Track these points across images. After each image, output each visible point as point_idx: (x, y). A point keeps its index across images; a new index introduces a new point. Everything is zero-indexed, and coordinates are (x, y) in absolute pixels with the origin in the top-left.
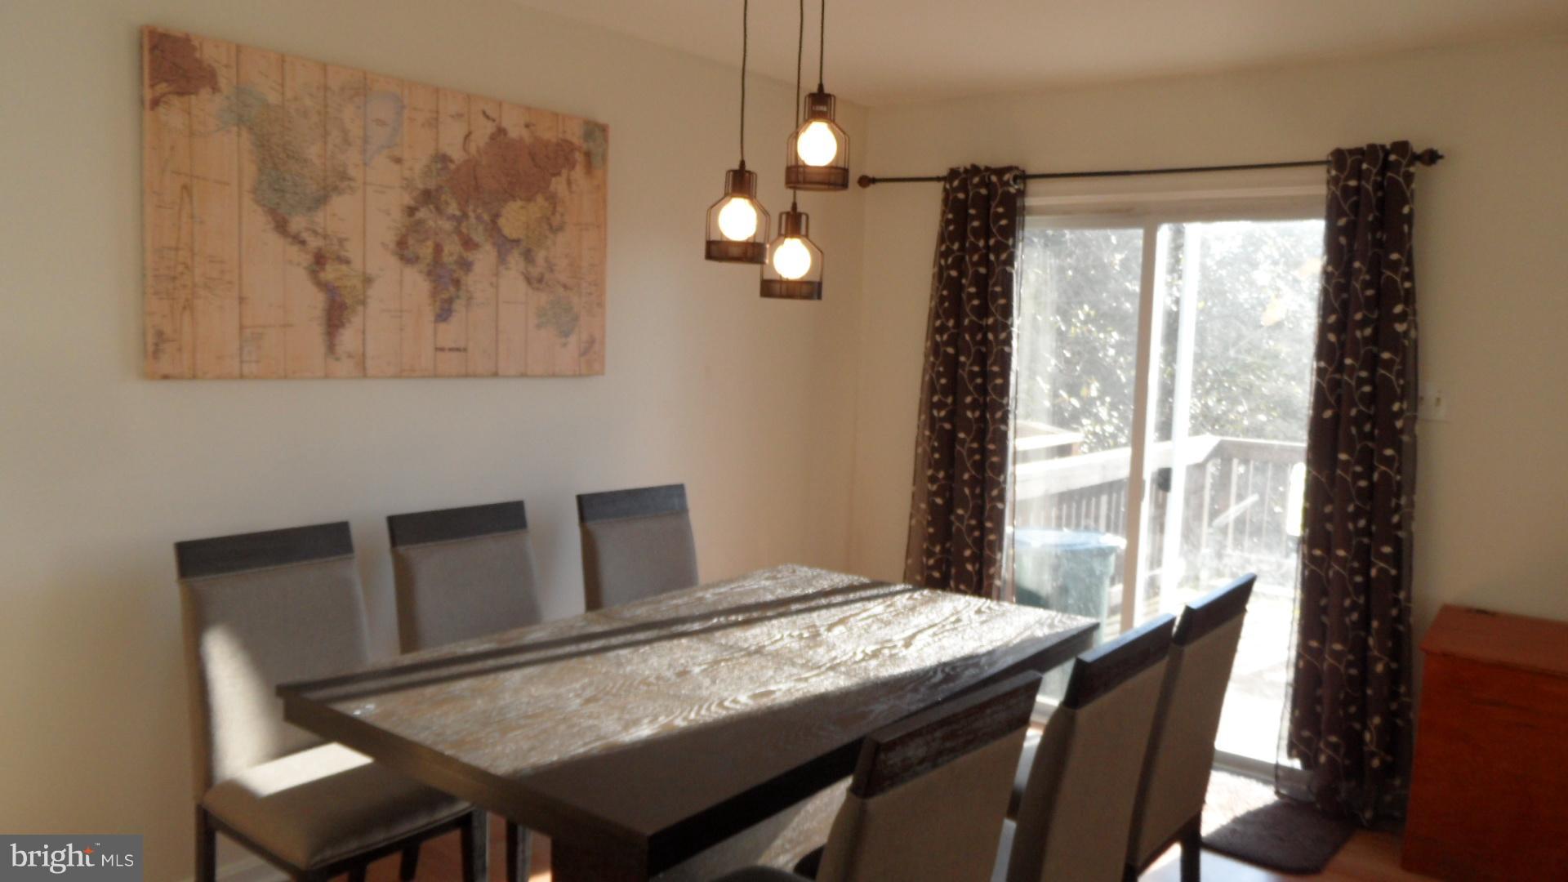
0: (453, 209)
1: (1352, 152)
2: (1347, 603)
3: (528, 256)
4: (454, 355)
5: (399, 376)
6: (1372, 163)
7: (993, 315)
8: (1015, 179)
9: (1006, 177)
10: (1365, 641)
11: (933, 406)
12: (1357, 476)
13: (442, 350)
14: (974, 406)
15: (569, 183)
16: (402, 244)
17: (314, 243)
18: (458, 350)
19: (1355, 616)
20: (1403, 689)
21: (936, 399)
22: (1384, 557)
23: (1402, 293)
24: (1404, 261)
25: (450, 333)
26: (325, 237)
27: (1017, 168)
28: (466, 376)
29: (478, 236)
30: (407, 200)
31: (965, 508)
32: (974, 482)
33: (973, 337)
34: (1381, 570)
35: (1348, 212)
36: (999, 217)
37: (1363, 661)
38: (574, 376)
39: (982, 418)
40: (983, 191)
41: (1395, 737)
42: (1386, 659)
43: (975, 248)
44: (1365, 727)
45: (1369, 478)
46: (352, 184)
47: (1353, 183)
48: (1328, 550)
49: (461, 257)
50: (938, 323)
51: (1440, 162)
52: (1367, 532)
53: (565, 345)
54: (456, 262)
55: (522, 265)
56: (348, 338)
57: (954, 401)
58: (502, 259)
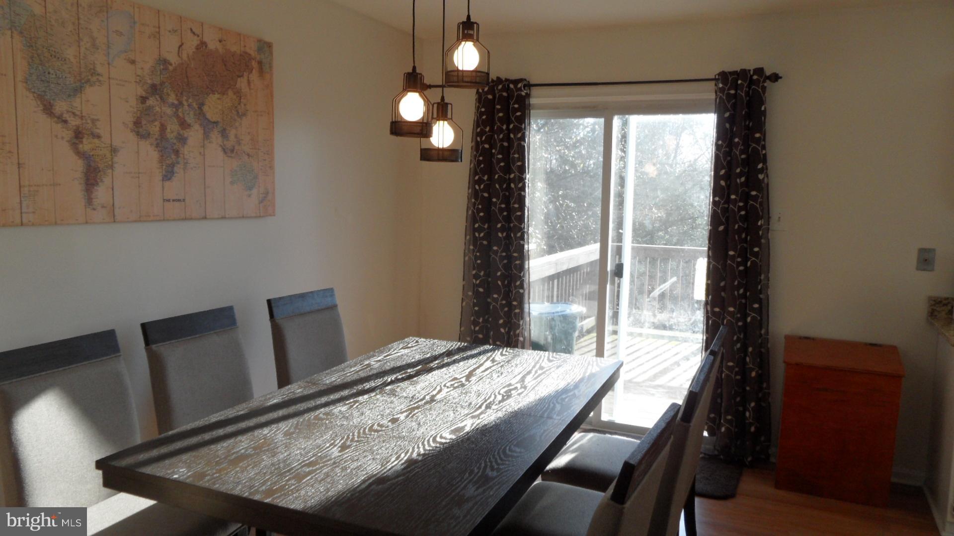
0: (172, 99)
1: (731, 73)
2: (735, 338)
3: (224, 133)
4: (177, 204)
5: (139, 220)
6: (744, 80)
7: (514, 172)
8: (525, 86)
9: (519, 85)
10: (745, 359)
11: (475, 230)
12: (739, 264)
13: (169, 201)
14: (502, 230)
15: (249, 82)
16: (137, 123)
17: (74, 122)
18: (179, 200)
19: (739, 345)
20: (765, 385)
21: (476, 226)
22: (754, 310)
23: (762, 156)
24: (762, 138)
25: (174, 188)
26: (82, 118)
27: (525, 80)
28: (185, 219)
29: (190, 119)
30: (141, 92)
31: (499, 294)
32: (504, 277)
33: (501, 186)
34: (753, 318)
35: (730, 109)
36: (517, 110)
37: (744, 371)
38: (256, 217)
39: (508, 237)
40: (505, 94)
41: (763, 413)
42: (757, 369)
43: (501, 131)
44: (745, 409)
45: (745, 265)
46: (101, 78)
47: (732, 92)
48: (723, 308)
49: (179, 134)
50: (477, 178)
51: (780, 80)
52: (744, 296)
53: (249, 196)
54: (176, 138)
55: (220, 140)
56: (101, 193)
57: (489, 227)
58: (206, 136)
